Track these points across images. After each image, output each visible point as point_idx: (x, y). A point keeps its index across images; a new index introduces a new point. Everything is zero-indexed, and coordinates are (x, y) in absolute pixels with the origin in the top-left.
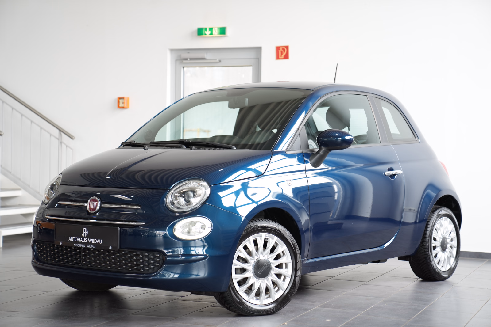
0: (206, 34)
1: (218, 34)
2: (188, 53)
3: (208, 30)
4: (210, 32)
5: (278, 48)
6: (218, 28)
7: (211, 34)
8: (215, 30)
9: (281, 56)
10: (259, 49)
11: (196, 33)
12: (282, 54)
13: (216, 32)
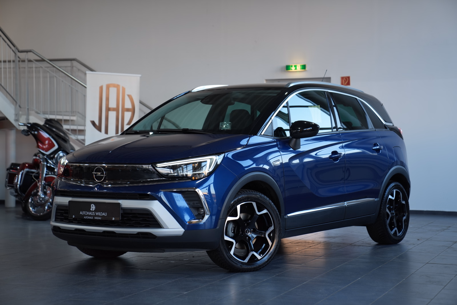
0: (291, 69)
1: (301, 69)
2: (279, 82)
3: (293, 66)
4: (295, 68)
5: (342, 78)
6: (301, 66)
7: (296, 69)
8: (298, 66)
9: (345, 83)
10: (329, 79)
11: (285, 69)
12: (345, 82)
13: (299, 68)
